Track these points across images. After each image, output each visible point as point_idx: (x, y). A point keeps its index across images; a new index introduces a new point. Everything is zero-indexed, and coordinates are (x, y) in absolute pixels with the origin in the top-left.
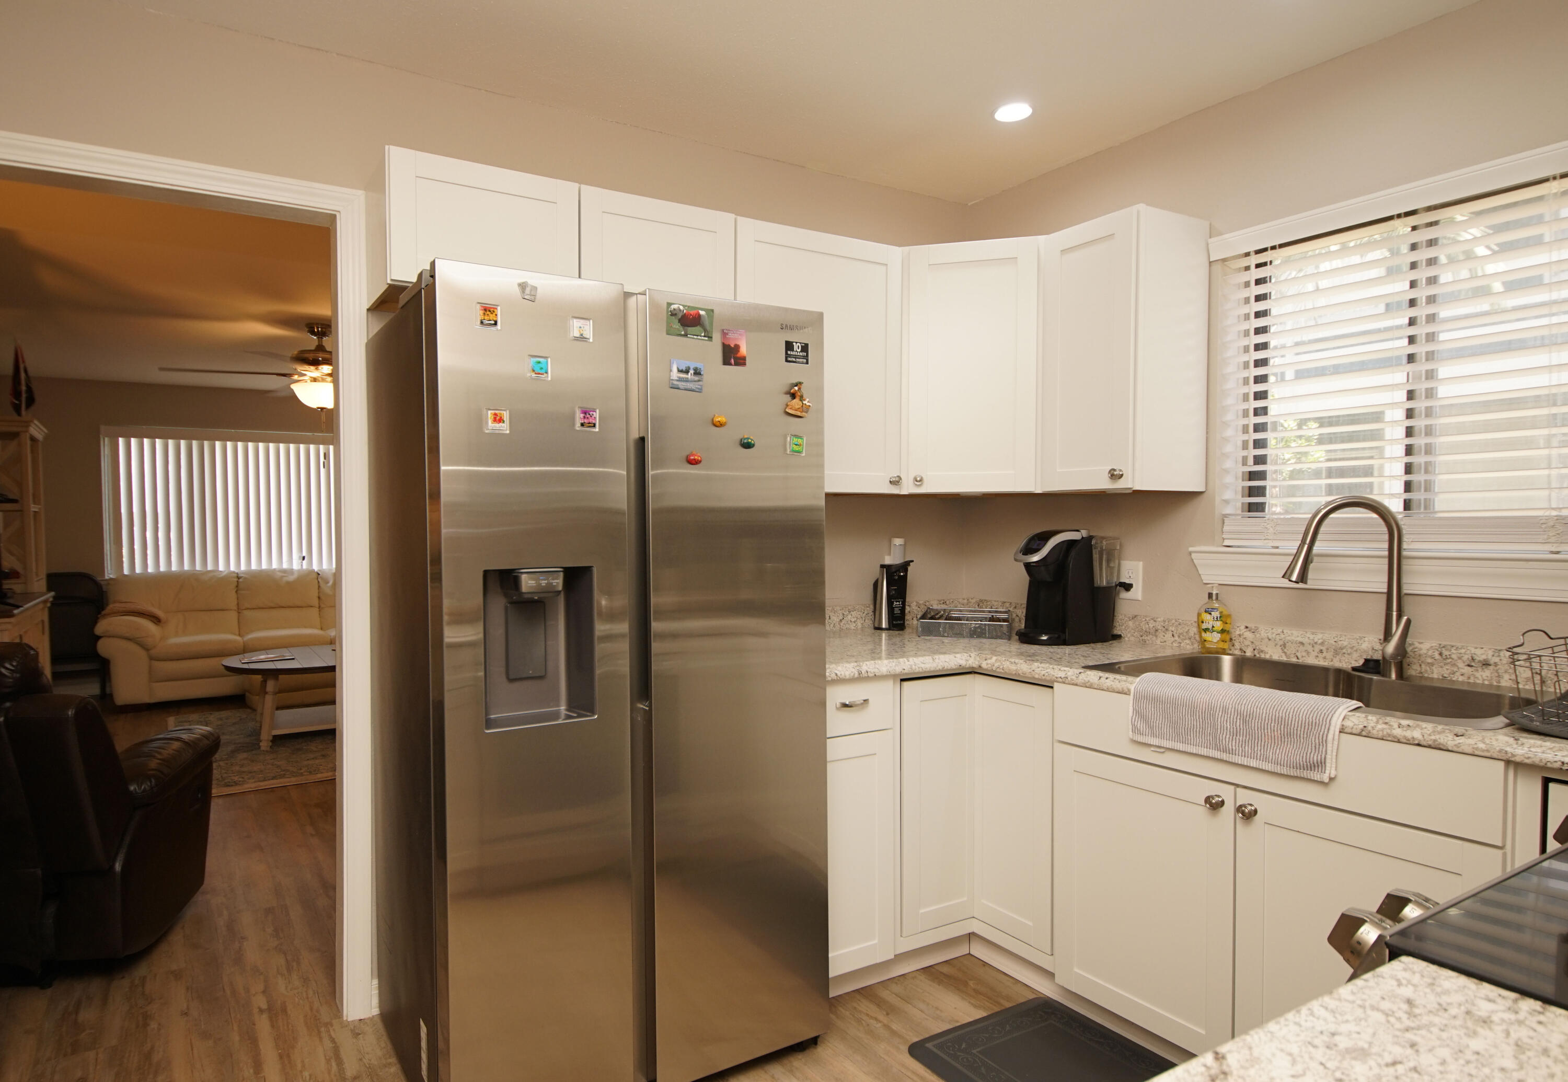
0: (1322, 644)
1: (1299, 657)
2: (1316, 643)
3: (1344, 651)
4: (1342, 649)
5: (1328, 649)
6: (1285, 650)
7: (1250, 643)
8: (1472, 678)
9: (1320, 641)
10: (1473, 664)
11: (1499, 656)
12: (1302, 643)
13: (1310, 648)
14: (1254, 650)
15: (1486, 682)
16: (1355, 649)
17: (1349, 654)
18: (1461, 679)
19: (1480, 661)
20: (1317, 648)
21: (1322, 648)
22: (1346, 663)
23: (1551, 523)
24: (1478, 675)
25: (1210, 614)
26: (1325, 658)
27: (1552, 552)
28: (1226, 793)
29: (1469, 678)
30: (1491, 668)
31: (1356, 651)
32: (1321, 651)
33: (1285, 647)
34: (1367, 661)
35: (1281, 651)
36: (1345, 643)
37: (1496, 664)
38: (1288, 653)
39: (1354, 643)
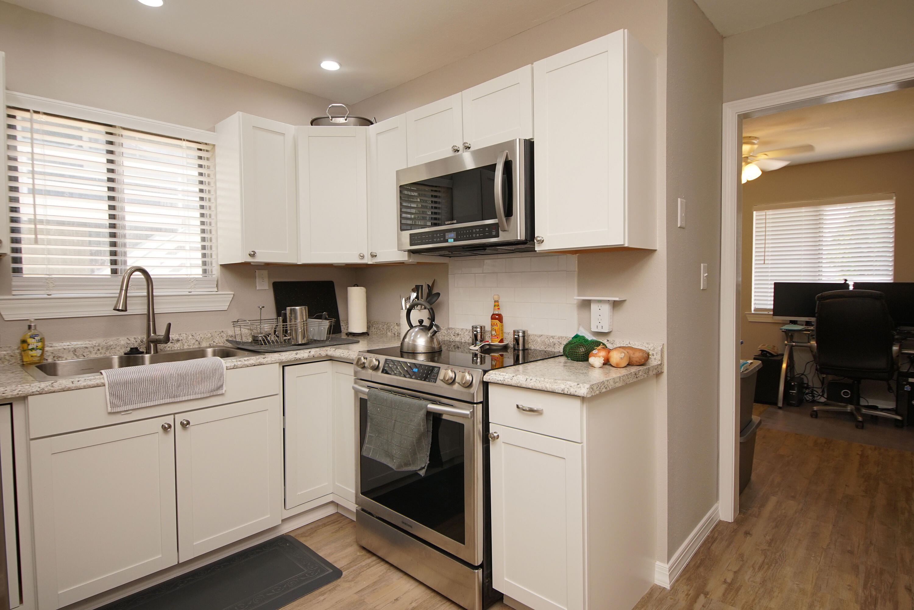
0: (99, 346)
1: (85, 355)
2: (95, 346)
3: (112, 347)
4: (110, 346)
5: (102, 348)
6: (76, 353)
7: (50, 354)
8: (173, 348)
9: (97, 345)
10: (173, 342)
11: (181, 336)
12: (87, 348)
13: (92, 350)
14: (54, 357)
15: (179, 348)
16: (118, 345)
17: (114, 348)
18: (168, 349)
19: (176, 340)
20: (96, 349)
21: (99, 348)
22: (113, 353)
23: (192, 280)
24: (175, 346)
25: (34, 338)
26: (101, 353)
27: (189, 292)
28: (169, 420)
29: (172, 348)
30: (180, 342)
31: (118, 346)
32: (99, 350)
33: (75, 352)
34: (131, 349)
35: (72, 354)
36: (112, 343)
37: (182, 340)
38: (78, 354)
39: (116, 342)
